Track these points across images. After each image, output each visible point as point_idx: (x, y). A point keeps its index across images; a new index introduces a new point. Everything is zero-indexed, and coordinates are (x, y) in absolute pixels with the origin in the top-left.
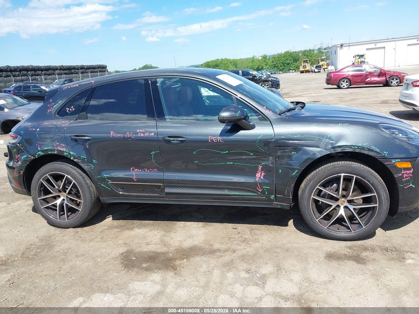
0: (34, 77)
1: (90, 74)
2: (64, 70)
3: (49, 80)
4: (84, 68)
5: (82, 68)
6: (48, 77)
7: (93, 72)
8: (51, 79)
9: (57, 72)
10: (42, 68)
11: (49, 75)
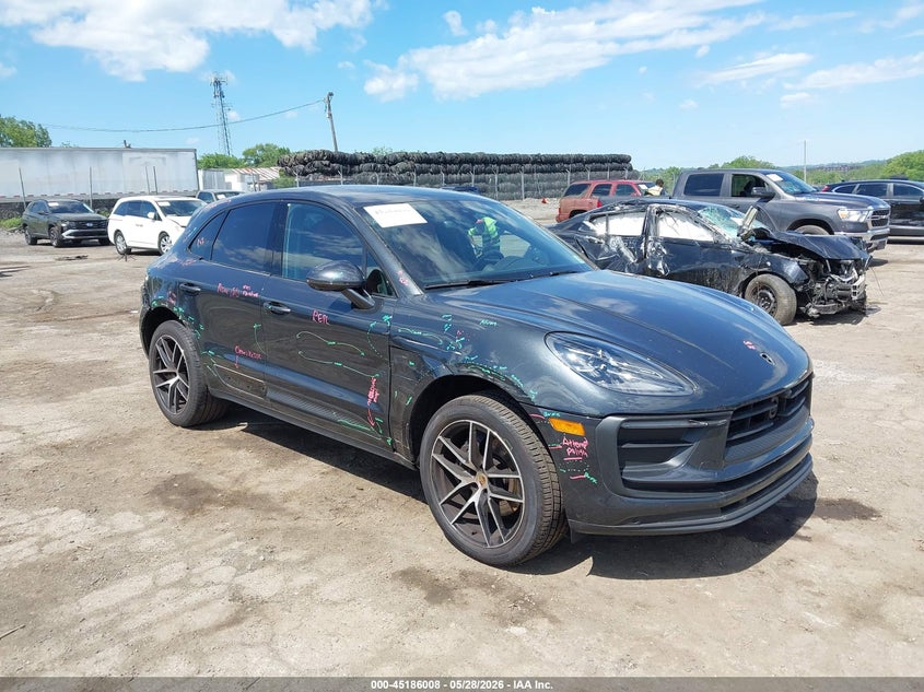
0: (483, 175)
1: (589, 173)
2: (541, 163)
3: (509, 184)
4: (581, 161)
5: (578, 160)
6: (508, 177)
7: (600, 170)
8: (512, 181)
9: (528, 166)
10: (500, 158)
11: (510, 173)
